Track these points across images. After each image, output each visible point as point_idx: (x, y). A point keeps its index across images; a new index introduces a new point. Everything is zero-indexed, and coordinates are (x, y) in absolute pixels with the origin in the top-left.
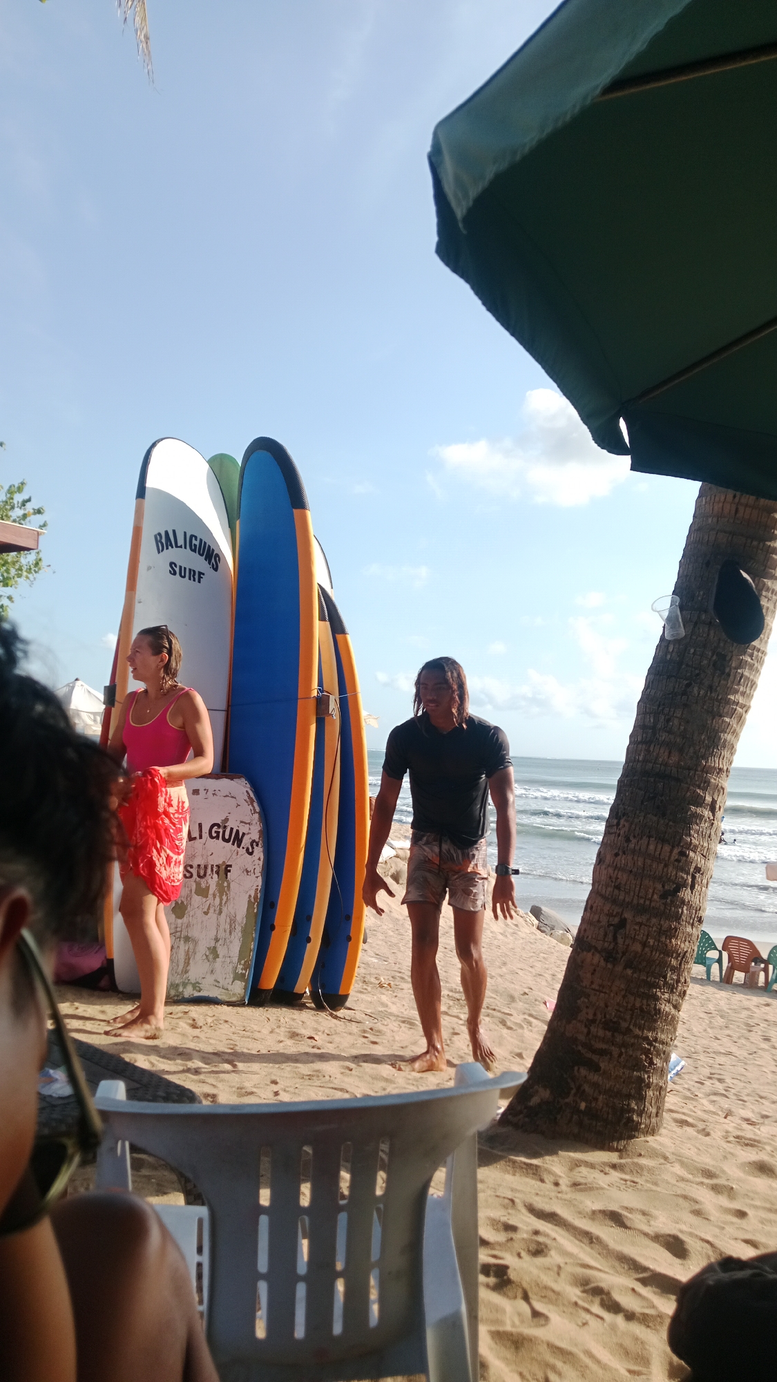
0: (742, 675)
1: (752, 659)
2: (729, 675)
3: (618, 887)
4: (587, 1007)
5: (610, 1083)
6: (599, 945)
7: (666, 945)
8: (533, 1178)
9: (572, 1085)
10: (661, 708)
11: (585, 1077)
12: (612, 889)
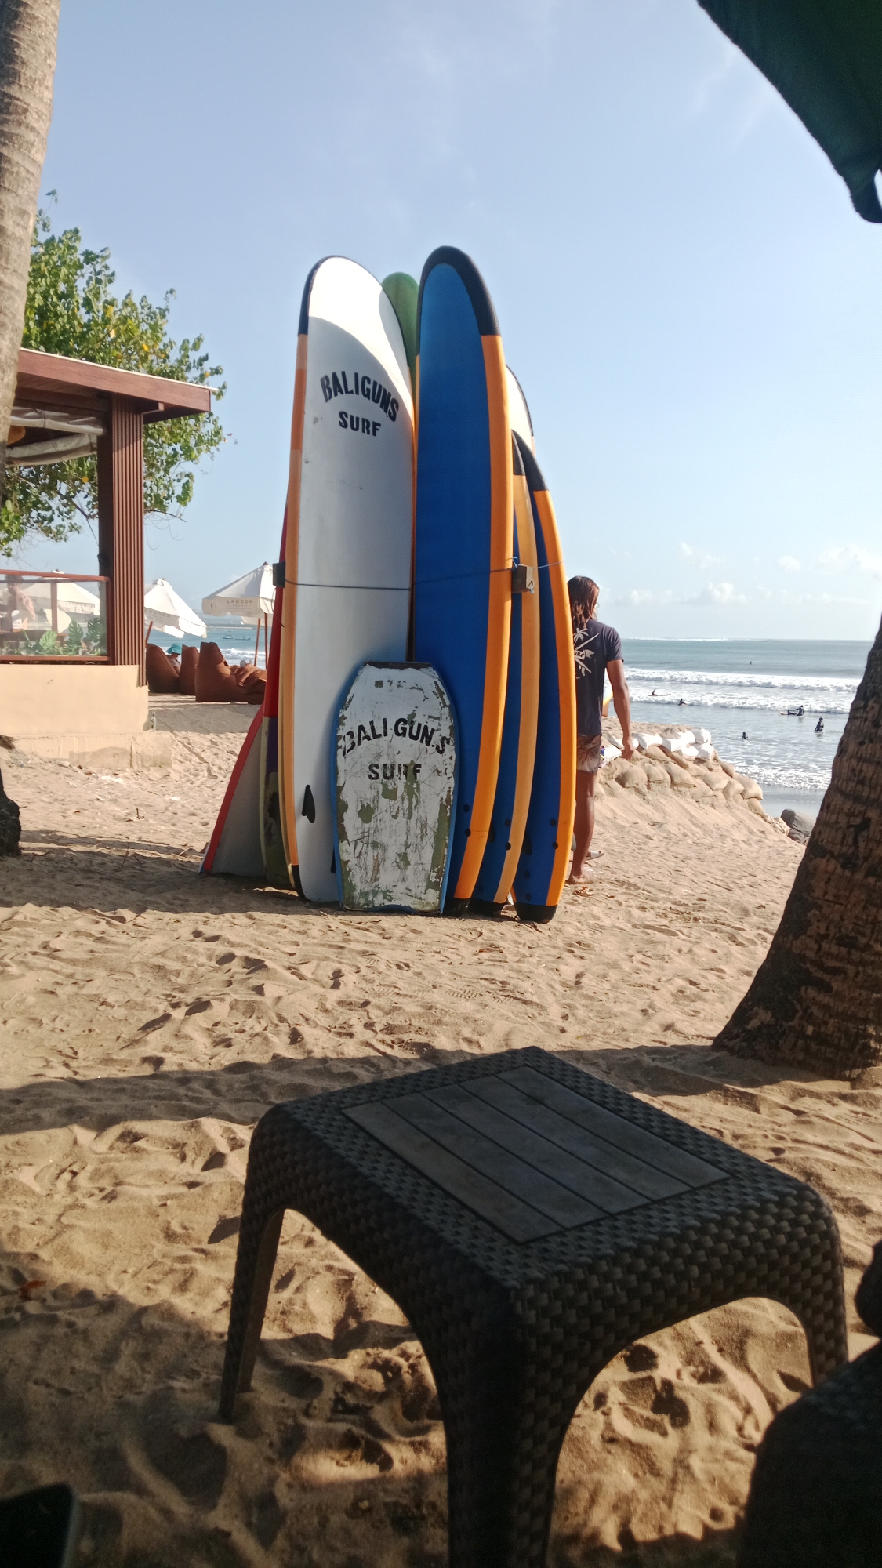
3: (861, 782)
4: (819, 921)
5: (844, 1005)
6: (836, 850)
8: (747, 1108)
9: (798, 1007)
11: (814, 999)
12: (854, 785)
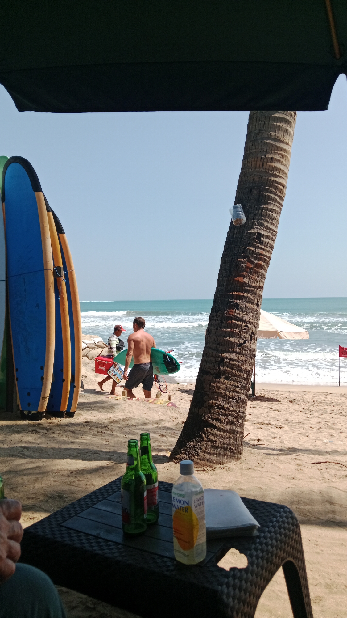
0: (268, 243)
1: (272, 236)
2: (262, 243)
3: (219, 344)
4: (208, 400)
5: (222, 433)
6: (212, 371)
7: (242, 368)
9: (204, 436)
10: (233, 260)
11: (210, 432)
12: (216, 345)
